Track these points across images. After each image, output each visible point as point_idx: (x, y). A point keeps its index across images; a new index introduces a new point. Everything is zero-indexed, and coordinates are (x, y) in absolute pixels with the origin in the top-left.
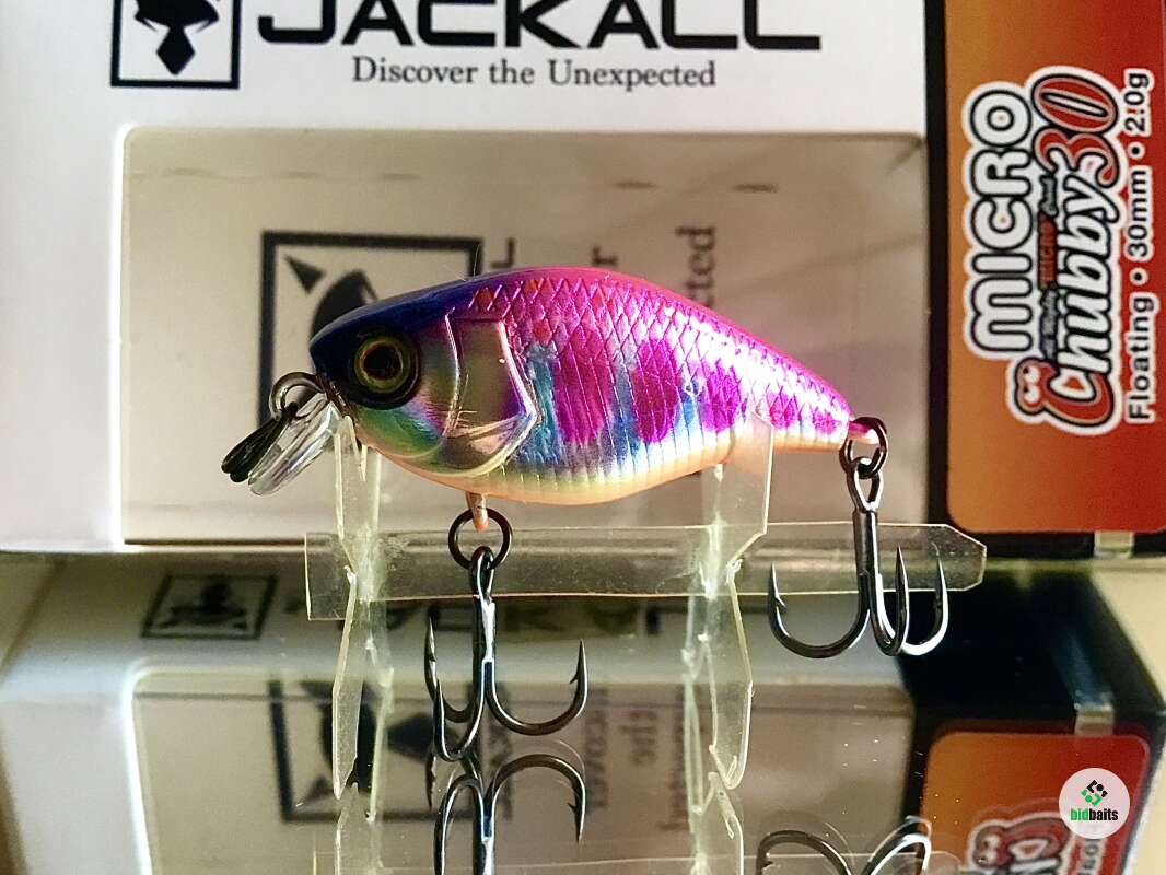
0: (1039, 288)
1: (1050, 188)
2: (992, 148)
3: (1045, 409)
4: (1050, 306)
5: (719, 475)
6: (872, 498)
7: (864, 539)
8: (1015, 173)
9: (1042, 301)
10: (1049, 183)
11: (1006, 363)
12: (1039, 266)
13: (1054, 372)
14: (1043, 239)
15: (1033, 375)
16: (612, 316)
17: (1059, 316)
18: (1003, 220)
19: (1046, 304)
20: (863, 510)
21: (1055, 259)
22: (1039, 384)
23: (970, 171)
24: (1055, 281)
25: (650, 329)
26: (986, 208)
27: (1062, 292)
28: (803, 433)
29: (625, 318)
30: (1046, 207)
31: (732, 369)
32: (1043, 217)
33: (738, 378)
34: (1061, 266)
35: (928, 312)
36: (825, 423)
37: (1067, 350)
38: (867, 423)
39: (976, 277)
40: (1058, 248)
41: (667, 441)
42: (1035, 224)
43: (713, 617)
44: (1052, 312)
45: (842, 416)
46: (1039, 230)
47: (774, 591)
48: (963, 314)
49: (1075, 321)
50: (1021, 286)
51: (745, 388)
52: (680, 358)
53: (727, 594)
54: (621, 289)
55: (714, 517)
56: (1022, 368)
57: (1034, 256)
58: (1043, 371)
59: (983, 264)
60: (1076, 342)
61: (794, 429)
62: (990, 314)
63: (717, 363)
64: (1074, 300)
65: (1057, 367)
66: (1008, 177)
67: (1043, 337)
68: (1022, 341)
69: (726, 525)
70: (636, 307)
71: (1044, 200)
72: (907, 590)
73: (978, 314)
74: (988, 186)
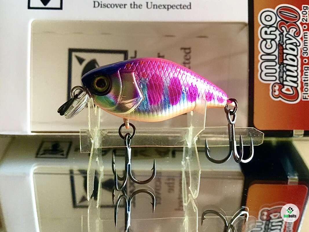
0: (279, 64)
1: (282, 37)
2: (266, 26)
3: (280, 97)
4: (281, 69)
5: (192, 114)
6: (233, 120)
7: (231, 132)
8: (272, 33)
9: (279, 68)
10: (282, 36)
11: (269, 84)
12: (279, 58)
13: (282, 87)
14: (280, 51)
15: (277, 88)
16: (163, 71)
17: (284, 71)
18: (269, 46)
19: (280, 68)
20: (231, 123)
21: (283, 56)
22: (278, 90)
23: (260, 32)
24: (283, 62)
25: (173, 74)
26: (264, 42)
27: (285, 65)
28: (215, 103)
29: (167, 71)
30: (281, 42)
31: (195, 85)
32: (280, 45)
33: (197, 88)
34: (284, 58)
35: (249, 70)
36: (221, 100)
37: (286, 81)
38: (232, 100)
39: (262, 61)
40: (284, 53)
41: (178, 104)
42: (278, 47)
43: (190, 153)
44: (282, 71)
45: (225, 98)
46: (278, 48)
47: (206, 145)
48: (258, 71)
49: (288, 73)
50: (274, 64)
51: (199, 91)
52: (182, 82)
53: (194, 146)
54: (165, 64)
55: (190, 125)
56: (274, 86)
57: (277, 55)
58: (280, 87)
59: (263, 57)
60: (289, 78)
61: (212, 102)
62: (265, 71)
63: (191, 84)
64: (288, 67)
65: (283, 85)
66: (270, 34)
67: (280, 77)
68: (274, 78)
69: (194, 127)
70: (169, 68)
71: (280, 40)
72: (243, 145)
73: (262, 71)
74: (265, 36)
